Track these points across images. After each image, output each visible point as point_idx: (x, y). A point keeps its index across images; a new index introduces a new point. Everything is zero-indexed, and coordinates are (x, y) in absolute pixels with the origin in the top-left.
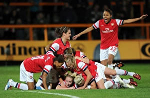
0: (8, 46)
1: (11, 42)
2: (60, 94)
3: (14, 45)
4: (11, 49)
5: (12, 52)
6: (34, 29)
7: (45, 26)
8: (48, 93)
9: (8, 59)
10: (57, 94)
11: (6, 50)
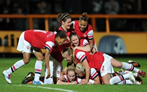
0: (6, 37)
1: (9, 33)
2: (61, 90)
3: (12, 36)
4: (10, 41)
5: (10, 44)
6: (34, 19)
7: (46, 16)
8: (48, 88)
9: (6, 51)
10: (57, 89)
11: (3, 41)
